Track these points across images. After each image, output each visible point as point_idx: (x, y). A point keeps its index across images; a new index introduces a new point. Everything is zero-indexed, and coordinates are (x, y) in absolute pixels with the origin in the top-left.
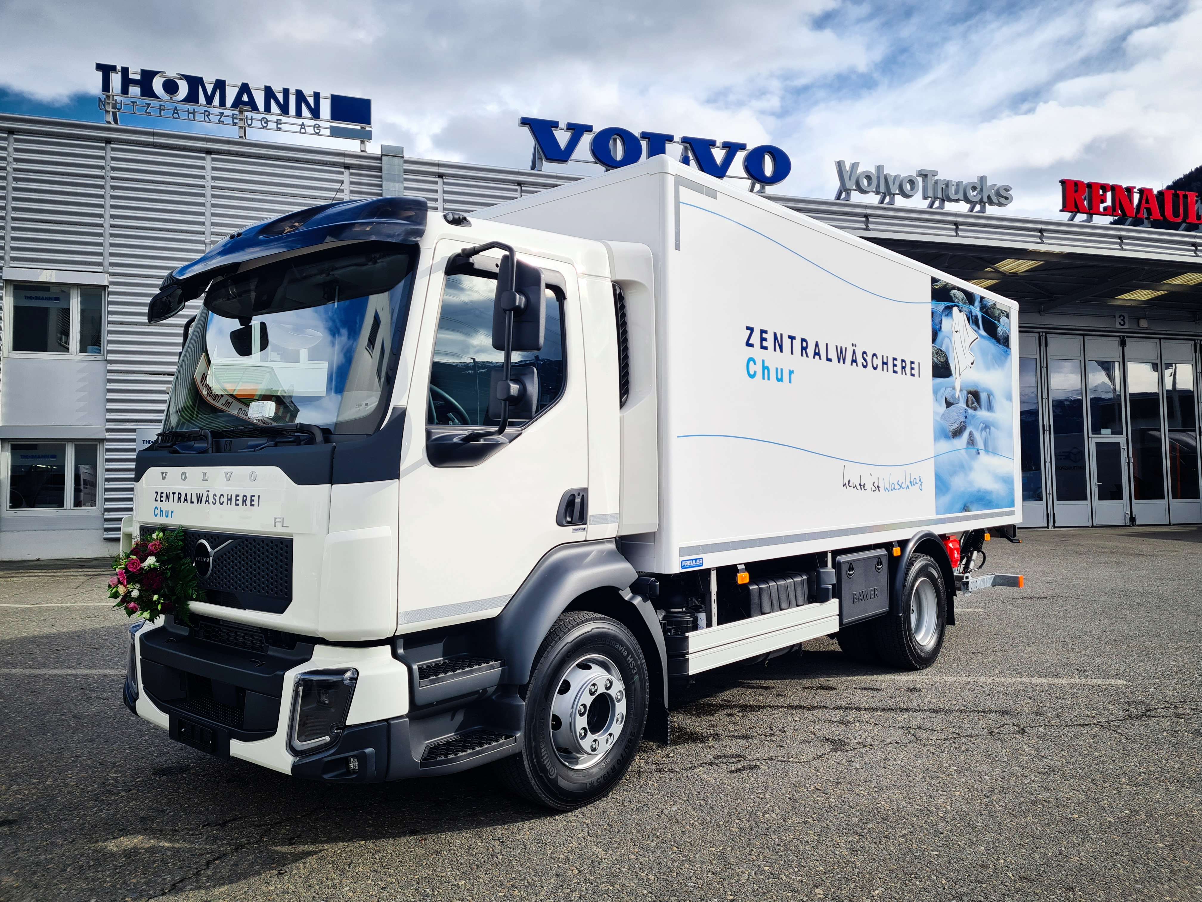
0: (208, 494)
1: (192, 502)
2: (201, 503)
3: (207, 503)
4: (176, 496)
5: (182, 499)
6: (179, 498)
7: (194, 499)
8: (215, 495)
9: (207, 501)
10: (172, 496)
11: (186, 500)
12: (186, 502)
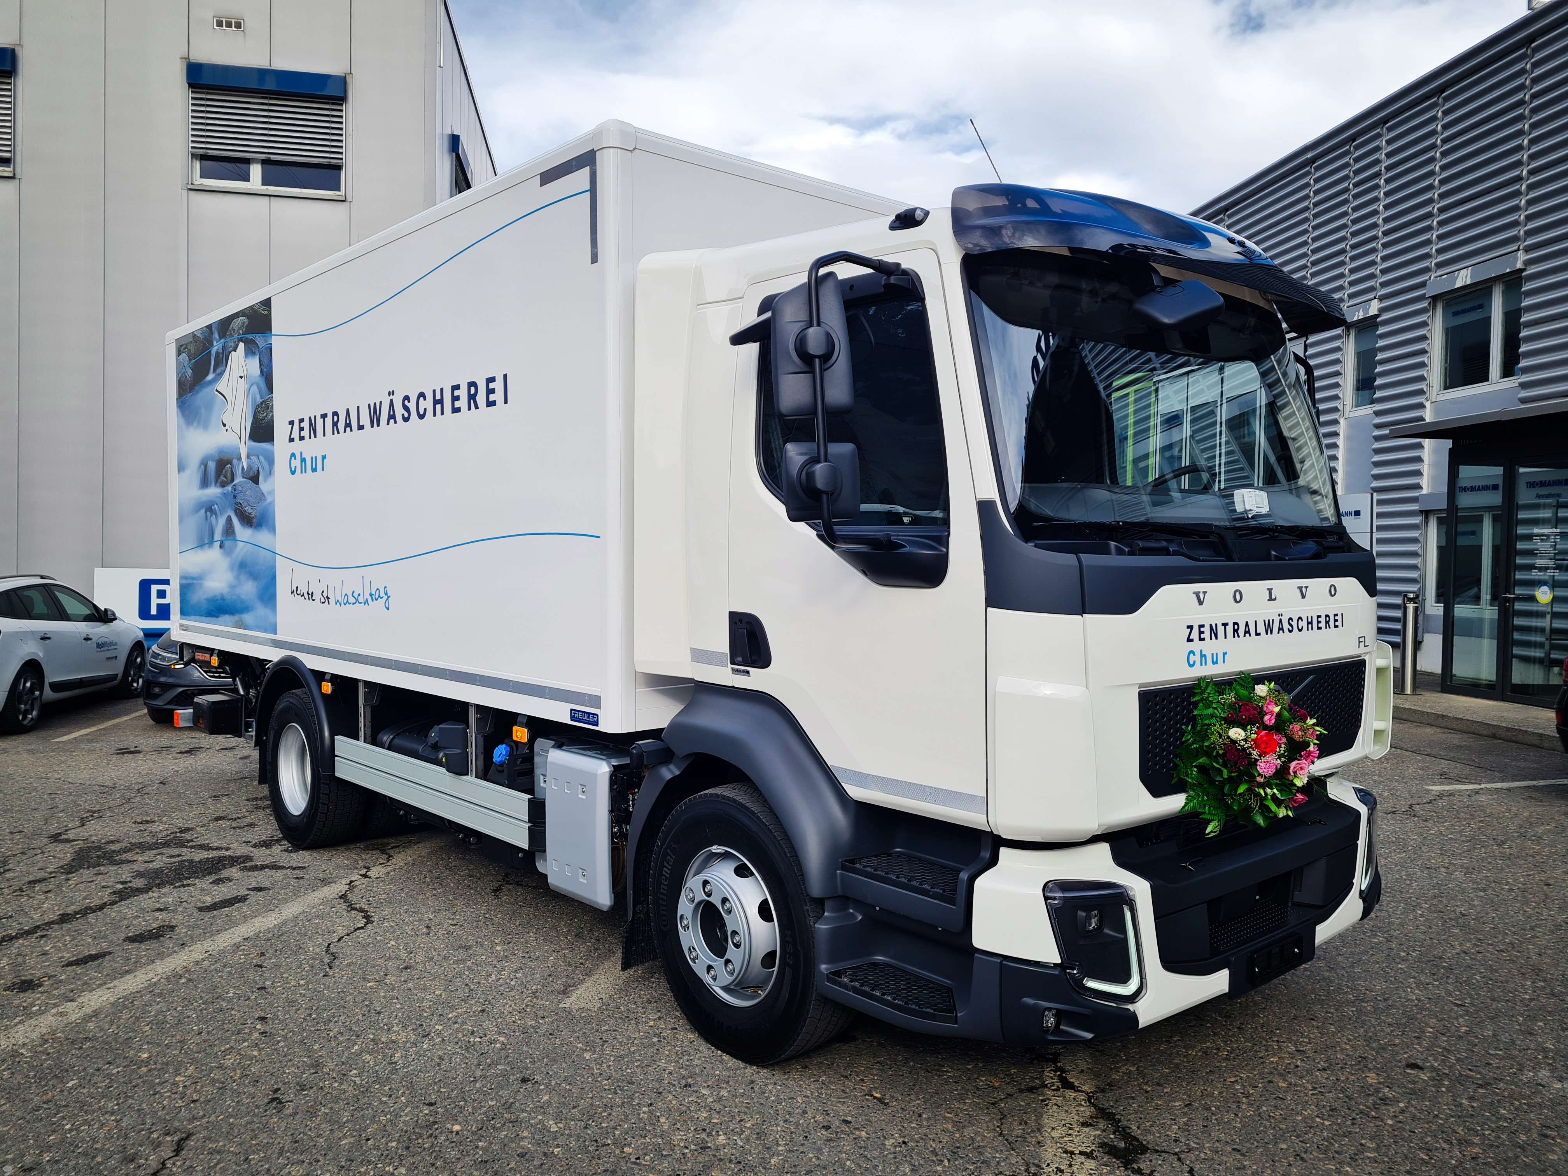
0: (1281, 620)
1: (1258, 634)
2: (1271, 633)
3: (1281, 632)
4: (1230, 629)
5: (1241, 631)
6: (1236, 631)
7: (1261, 629)
8: (1290, 619)
9: (1281, 629)
10: (1221, 629)
11: (1247, 632)
12: (1247, 635)
